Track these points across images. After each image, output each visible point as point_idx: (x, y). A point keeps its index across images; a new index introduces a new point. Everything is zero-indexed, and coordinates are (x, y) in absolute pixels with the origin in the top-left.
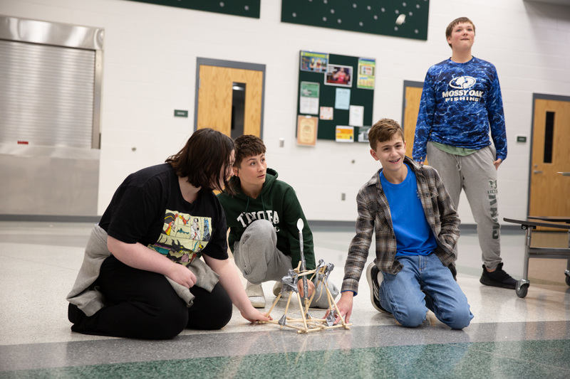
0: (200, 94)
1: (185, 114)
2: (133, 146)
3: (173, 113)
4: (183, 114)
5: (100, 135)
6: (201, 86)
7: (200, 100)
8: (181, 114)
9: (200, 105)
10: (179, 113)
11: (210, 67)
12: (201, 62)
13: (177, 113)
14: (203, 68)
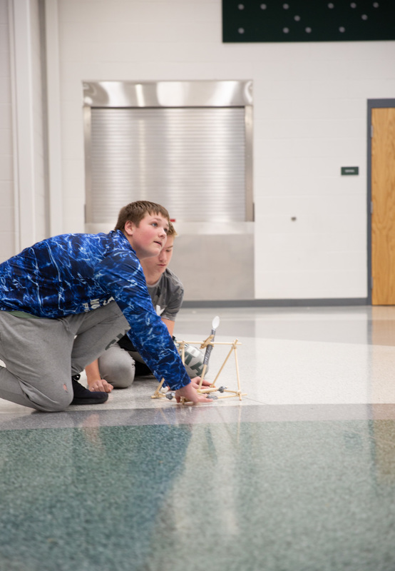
0: (374, 145)
1: (355, 171)
2: (293, 216)
3: (339, 171)
4: (352, 171)
5: (253, 205)
6: (374, 135)
7: (373, 152)
8: (350, 171)
9: (373, 158)
10: (347, 171)
11: (384, 110)
12: (373, 104)
13: (345, 171)
14: (376, 112)
